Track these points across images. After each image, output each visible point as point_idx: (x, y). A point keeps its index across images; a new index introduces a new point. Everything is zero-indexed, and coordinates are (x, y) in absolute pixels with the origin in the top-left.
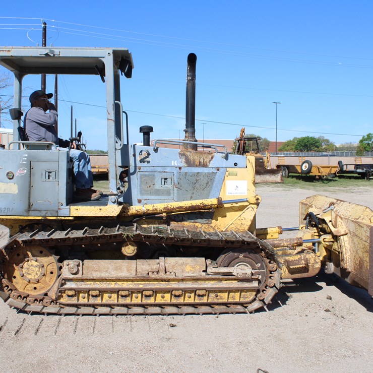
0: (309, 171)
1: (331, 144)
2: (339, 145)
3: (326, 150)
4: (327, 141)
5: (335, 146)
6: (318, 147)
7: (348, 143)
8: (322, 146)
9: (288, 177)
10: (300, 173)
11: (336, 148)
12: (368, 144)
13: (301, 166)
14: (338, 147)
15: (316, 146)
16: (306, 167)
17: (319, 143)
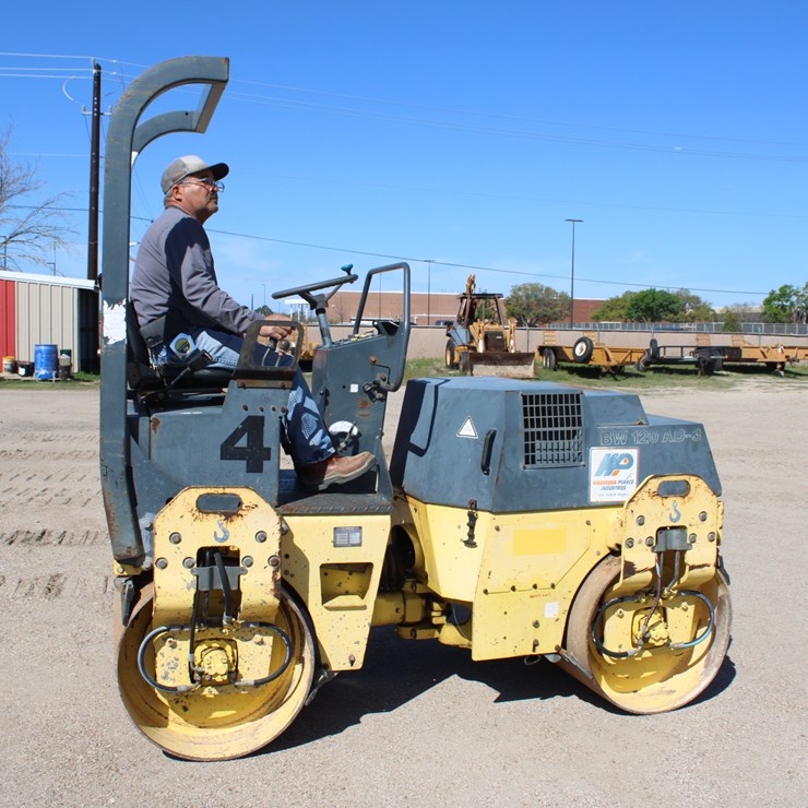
0: (588, 357)
1: (705, 306)
2: (721, 308)
3: (693, 319)
4: (696, 300)
5: (713, 311)
6: (676, 313)
7: (739, 305)
8: (684, 311)
9: (555, 370)
10: (572, 361)
11: (715, 314)
12: (783, 307)
13: (574, 348)
14: (718, 312)
15: (672, 311)
16: (582, 349)
17: (677, 305)
